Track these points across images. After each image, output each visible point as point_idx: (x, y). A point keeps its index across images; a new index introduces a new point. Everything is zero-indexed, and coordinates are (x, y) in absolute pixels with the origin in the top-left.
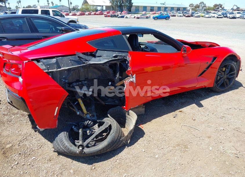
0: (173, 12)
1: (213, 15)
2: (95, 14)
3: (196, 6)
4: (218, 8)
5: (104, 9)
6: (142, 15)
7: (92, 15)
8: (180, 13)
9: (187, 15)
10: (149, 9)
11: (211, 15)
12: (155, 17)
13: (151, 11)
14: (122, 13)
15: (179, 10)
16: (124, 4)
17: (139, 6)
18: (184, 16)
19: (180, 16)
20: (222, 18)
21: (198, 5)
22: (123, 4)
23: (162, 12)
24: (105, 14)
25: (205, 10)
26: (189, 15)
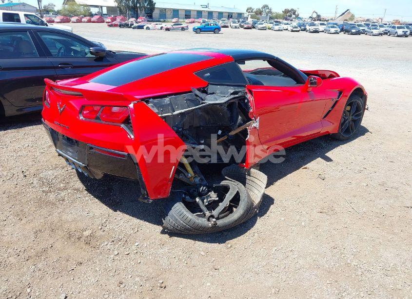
0: (223, 20)
1: (286, 27)
2: (89, 21)
3: (257, 11)
4: (290, 16)
5: (104, 13)
6: (174, 25)
7: (84, 22)
8: (235, 23)
9: (245, 26)
10: (182, 14)
11: (283, 26)
12: (196, 28)
13: (186, 18)
14: (139, 20)
15: (231, 17)
16: (140, 5)
17: (165, 9)
18: (242, 27)
19: (236, 27)
20: (299, 31)
21: (259, 9)
22: (138, 5)
23: (206, 20)
24: (108, 21)
25: (271, 18)
26: (249, 25)
